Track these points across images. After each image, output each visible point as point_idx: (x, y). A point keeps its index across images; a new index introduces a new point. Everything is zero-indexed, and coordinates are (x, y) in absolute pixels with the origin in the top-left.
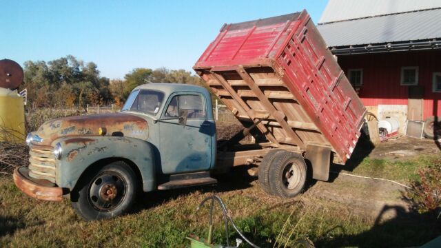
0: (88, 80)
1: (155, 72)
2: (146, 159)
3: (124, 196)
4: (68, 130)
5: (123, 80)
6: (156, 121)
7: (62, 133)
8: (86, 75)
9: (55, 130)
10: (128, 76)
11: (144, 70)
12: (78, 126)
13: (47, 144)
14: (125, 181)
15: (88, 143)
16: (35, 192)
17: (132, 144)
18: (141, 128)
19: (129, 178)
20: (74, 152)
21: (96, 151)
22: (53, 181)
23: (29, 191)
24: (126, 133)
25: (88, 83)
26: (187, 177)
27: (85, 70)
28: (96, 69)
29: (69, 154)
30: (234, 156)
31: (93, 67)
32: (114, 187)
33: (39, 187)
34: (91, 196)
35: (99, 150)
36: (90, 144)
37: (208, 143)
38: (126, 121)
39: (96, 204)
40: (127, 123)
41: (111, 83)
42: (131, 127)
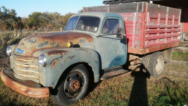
0: (12, 18)
1: (43, 14)
2: (96, 62)
3: (83, 86)
4: (43, 44)
5: (28, 17)
6: (98, 36)
7: (39, 46)
8: (10, 16)
9: (34, 45)
10: (30, 16)
11: (38, 12)
12: (50, 41)
13: (29, 55)
14: (83, 77)
15: (63, 54)
16: (26, 92)
17: (89, 52)
18: (90, 41)
19: (85, 75)
20: (55, 61)
21: (69, 59)
22: (38, 82)
23: (21, 91)
24: (82, 45)
25: (12, 19)
26: (112, 70)
27: (10, 13)
28: (15, 12)
29: (52, 63)
31: (14, 11)
32: (78, 82)
33: (30, 88)
34: (64, 89)
35: (71, 58)
36: (65, 54)
37: (124, 49)
38: (80, 37)
39: (67, 94)
40: (81, 38)
41: (22, 19)
42: (84, 41)
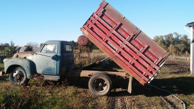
2: (27, 67)
8: (182, 41)
15: (10, 59)
24: (27, 58)
27: (182, 38)
30: (81, 72)
31: (186, 37)
34: (13, 77)
35: (12, 62)
37: (55, 64)
42: (29, 55)
